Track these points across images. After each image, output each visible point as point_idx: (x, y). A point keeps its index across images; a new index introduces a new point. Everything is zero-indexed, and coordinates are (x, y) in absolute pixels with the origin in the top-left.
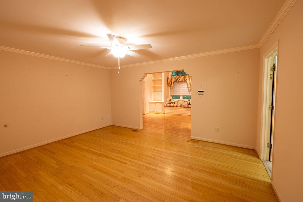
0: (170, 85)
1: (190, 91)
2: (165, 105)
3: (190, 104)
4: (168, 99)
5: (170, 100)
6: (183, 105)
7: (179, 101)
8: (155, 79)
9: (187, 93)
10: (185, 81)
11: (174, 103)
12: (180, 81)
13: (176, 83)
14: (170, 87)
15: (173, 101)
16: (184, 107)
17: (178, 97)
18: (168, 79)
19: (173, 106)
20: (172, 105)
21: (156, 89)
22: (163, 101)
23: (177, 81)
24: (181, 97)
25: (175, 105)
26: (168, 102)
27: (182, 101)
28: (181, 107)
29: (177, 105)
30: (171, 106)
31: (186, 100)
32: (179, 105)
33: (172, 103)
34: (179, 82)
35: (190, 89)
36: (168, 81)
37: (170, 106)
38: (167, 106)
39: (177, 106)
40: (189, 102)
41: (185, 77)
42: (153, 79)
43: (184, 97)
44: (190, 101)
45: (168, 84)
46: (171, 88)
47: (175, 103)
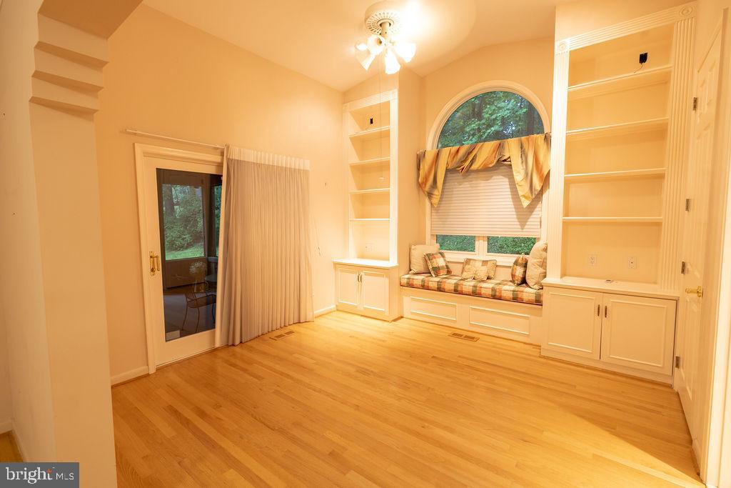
0: (427, 188)
1: (524, 214)
2: (404, 281)
3: (524, 281)
4: (418, 252)
5: (429, 257)
6: (487, 287)
7: (468, 261)
8: (367, 161)
9: (509, 227)
10: (502, 164)
11: (443, 273)
12: (475, 167)
13: (459, 176)
14: (430, 195)
15: (440, 262)
16: (496, 296)
17: (466, 243)
18: (420, 159)
19: (440, 289)
20: (433, 281)
21: (367, 204)
22: (393, 262)
23: (462, 169)
24: (481, 245)
25: (450, 283)
26: (418, 265)
27: (485, 262)
28: (476, 293)
29: (456, 285)
30: (428, 288)
31: (507, 259)
32: (468, 286)
33: (437, 270)
34: (468, 171)
35: (526, 203)
36: (419, 169)
37: (424, 287)
38: (410, 285)
39: (457, 291)
40: (519, 272)
41: (500, 147)
42: (355, 159)
43: (496, 245)
44: (525, 266)
45: (420, 186)
46: (435, 200)
47: (449, 272)
